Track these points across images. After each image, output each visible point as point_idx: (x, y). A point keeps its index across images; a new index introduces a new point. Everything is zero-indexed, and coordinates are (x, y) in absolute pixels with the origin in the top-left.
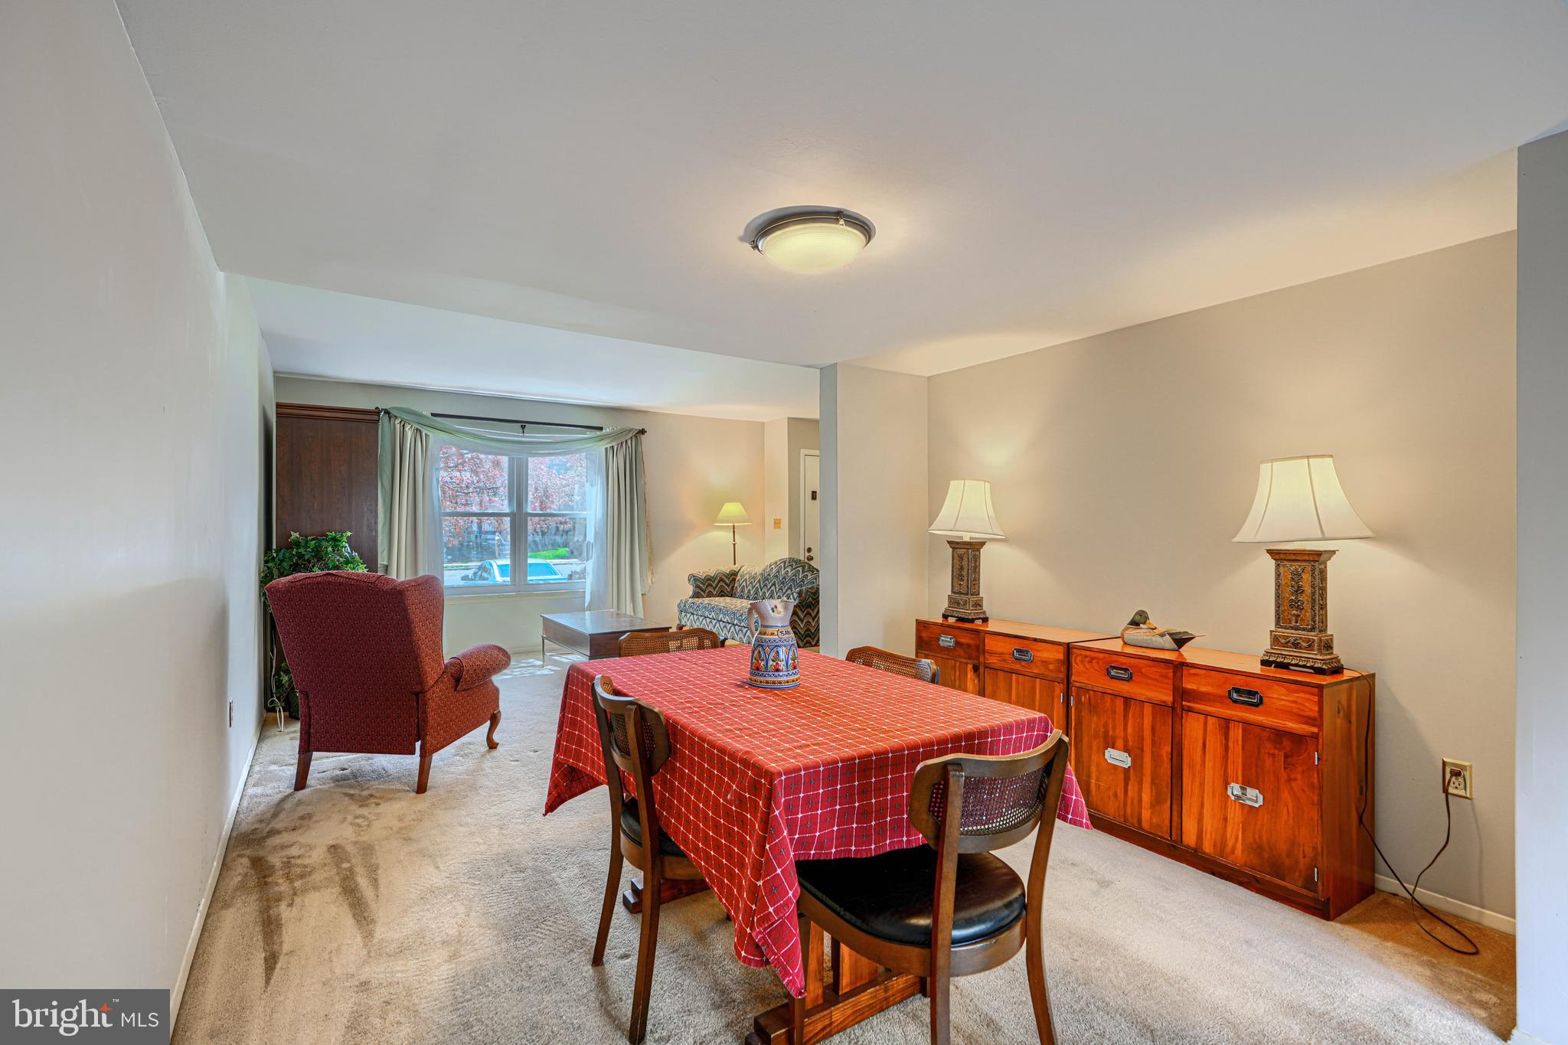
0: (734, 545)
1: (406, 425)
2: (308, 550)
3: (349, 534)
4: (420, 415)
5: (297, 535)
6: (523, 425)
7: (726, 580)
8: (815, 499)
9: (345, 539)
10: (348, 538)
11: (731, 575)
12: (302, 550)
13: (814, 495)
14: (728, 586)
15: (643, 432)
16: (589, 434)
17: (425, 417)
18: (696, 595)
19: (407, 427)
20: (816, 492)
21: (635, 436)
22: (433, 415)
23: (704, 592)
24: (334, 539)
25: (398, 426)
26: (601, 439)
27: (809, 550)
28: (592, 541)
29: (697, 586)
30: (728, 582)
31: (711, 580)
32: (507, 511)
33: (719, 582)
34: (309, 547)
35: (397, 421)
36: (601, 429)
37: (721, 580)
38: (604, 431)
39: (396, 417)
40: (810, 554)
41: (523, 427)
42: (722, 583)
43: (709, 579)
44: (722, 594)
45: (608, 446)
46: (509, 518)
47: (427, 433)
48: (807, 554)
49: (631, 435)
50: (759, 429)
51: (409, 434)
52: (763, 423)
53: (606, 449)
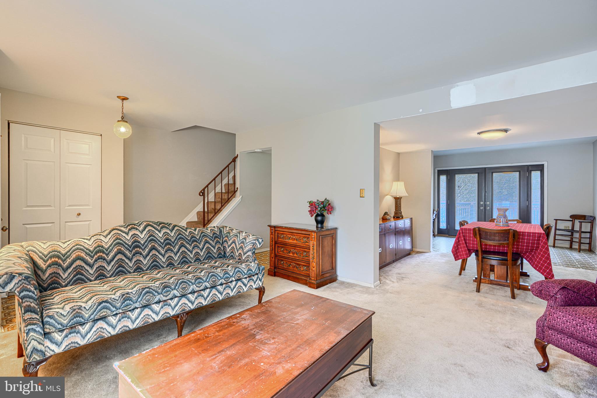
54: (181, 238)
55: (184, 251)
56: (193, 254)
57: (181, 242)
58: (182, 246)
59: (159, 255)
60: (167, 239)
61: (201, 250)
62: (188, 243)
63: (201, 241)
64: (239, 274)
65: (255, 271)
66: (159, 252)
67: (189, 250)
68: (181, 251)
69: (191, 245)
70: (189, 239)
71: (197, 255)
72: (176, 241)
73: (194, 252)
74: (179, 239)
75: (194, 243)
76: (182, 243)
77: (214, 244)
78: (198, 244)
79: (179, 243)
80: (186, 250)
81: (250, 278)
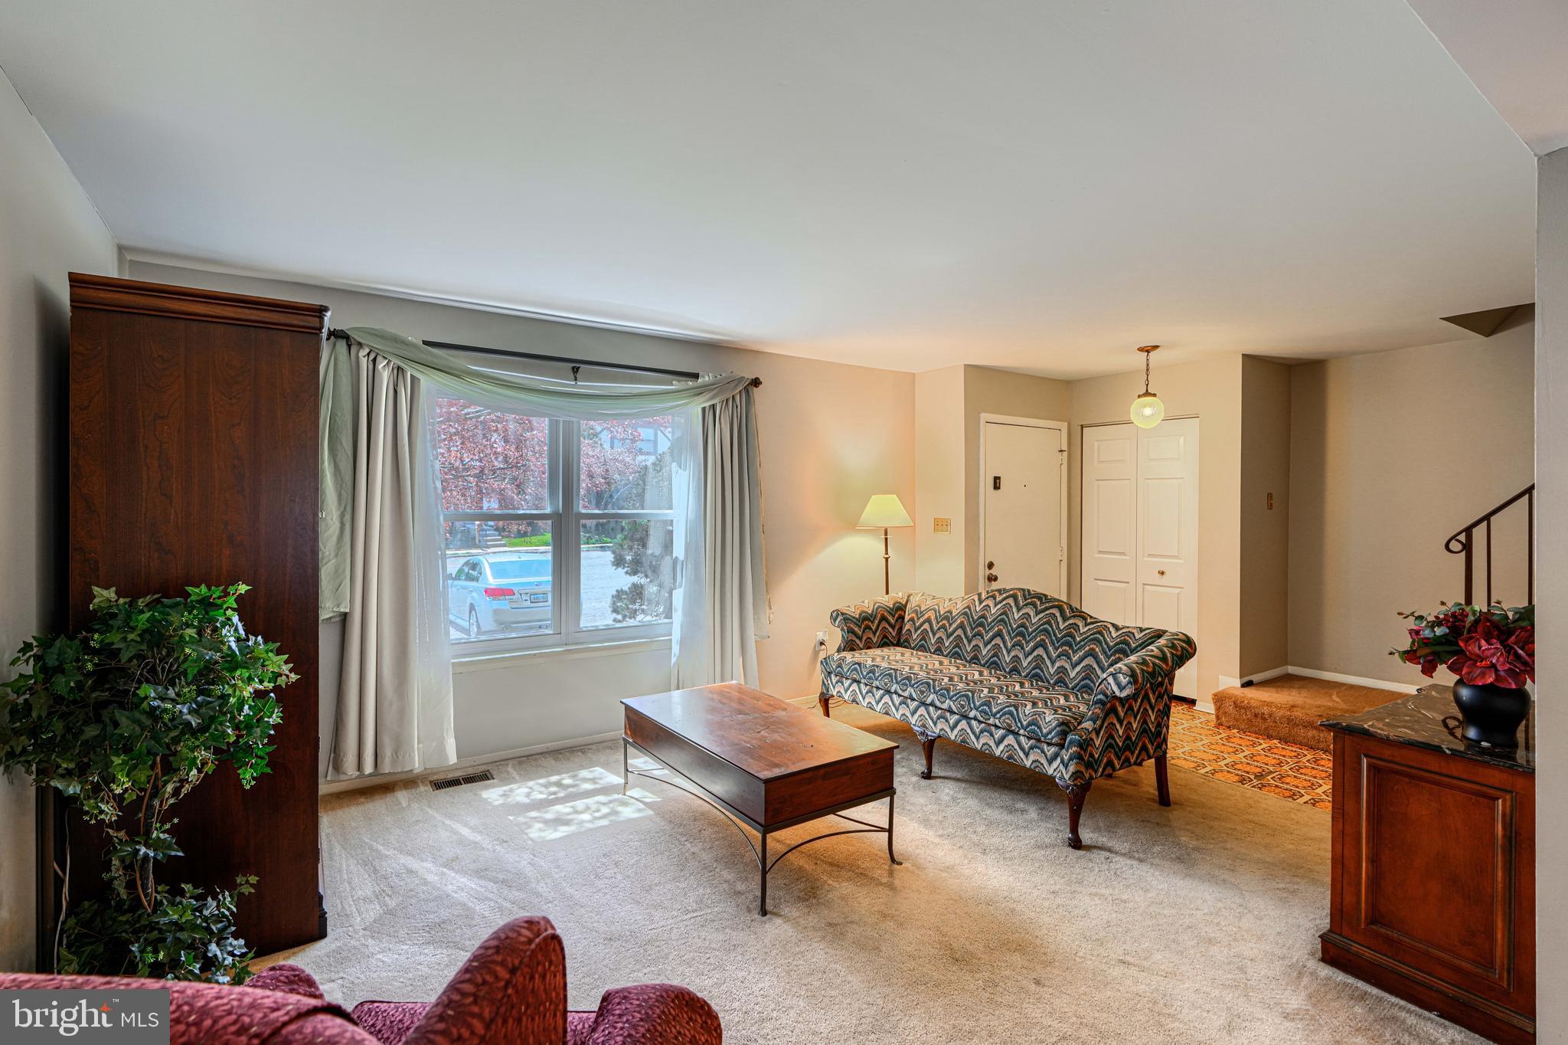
0: (887, 559)
1: (379, 358)
2: (131, 636)
3: (243, 588)
4: (404, 343)
5: (111, 594)
6: (576, 366)
7: (890, 618)
8: (999, 488)
9: (231, 602)
10: (240, 599)
11: (897, 611)
12: (114, 638)
13: (997, 483)
14: (893, 627)
15: (756, 382)
16: (677, 385)
17: (414, 345)
18: (849, 646)
19: (381, 364)
20: (999, 478)
21: (746, 389)
22: (425, 343)
23: (861, 639)
24: (207, 604)
25: (364, 362)
26: (699, 392)
27: (991, 565)
28: (681, 557)
29: (851, 631)
30: (893, 622)
31: (869, 620)
32: (548, 511)
33: (880, 622)
34: (133, 629)
35: (363, 352)
36: (696, 376)
37: (883, 618)
38: (700, 380)
39: (360, 345)
40: (991, 571)
41: (575, 370)
42: (884, 624)
43: (865, 619)
44: (885, 643)
45: (707, 405)
46: (549, 522)
47: (417, 375)
48: (988, 572)
49: (740, 388)
50: (906, 384)
51: (385, 376)
52: (914, 374)
53: (704, 409)
54: (1046, 630)
55: (1041, 656)
56: (1055, 668)
57: (1042, 637)
58: (1041, 646)
59: (1003, 649)
60: (1023, 625)
61: (1074, 666)
62: (1054, 644)
63: (1078, 649)
64: (1008, 719)
65: (1048, 734)
66: (1004, 642)
67: (1049, 658)
68: (1035, 654)
69: (1057, 650)
70: (1059, 636)
71: (1062, 672)
72: (1034, 634)
73: (1057, 665)
74: (1041, 631)
75: (1064, 648)
76: (1043, 640)
77: (1106, 664)
78: (1070, 651)
79: (1038, 639)
80: (1045, 656)
81: (1038, 744)
